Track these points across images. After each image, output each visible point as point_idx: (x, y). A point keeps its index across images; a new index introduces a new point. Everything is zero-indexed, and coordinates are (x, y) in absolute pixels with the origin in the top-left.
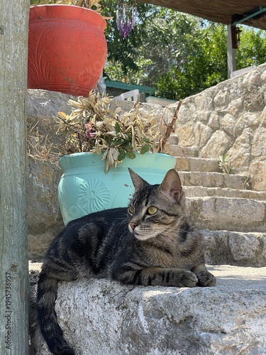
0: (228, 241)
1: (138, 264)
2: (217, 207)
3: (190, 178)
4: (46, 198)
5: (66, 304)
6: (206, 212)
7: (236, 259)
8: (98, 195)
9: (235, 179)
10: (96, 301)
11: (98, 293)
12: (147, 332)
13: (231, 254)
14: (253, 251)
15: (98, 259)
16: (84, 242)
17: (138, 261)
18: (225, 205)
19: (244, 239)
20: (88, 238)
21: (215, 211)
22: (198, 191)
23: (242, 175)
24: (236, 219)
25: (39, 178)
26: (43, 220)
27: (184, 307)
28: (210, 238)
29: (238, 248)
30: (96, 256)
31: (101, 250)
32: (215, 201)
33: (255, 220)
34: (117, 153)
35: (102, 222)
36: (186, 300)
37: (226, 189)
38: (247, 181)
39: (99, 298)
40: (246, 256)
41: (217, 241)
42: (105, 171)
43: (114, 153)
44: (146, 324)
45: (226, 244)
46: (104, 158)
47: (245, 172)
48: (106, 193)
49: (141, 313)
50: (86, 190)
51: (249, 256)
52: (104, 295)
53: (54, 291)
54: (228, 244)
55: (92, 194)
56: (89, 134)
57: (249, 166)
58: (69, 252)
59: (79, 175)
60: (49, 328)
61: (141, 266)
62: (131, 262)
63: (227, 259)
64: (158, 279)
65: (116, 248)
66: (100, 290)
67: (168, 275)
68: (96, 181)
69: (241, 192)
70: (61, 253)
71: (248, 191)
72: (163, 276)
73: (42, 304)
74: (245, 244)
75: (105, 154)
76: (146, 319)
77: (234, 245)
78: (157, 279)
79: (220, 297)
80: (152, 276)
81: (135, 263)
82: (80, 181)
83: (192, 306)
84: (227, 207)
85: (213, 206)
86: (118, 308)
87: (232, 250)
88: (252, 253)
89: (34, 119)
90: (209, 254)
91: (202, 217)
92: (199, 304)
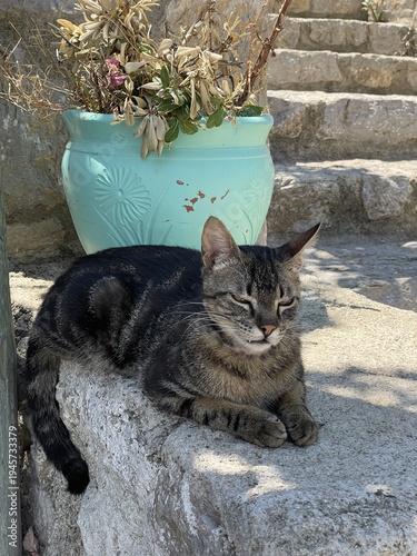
0: (361, 190)
1: (187, 390)
2: (349, 116)
3: (310, 31)
4: (45, 162)
5: (73, 402)
6: (329, 126)
7: (370, 217)
8: (129, 197)
9: (389, 32)
10: (118, 425)
11: (121, 411)
12: (194, 532)
13: (364, 210)
14: (401, 203)
15: (122, 347)
16: (99, 315)
17: (187, 384)
18: (362, 112)
19: (388, 184)
20: (105, 310)
21: (345, 122)
22: (321, 60)
23: (400, 24)
24: (379, 137)
25: (31, 126)
26: (41, 198)
27: (254, 543)
28: (330, 186)
29: (375, 200)
30: (118, 341)
31: (127, 332)
32: (347, 106)
33: (410, 136)
34: (163, 127)
35: (131, 276)
36: (259, 530)
37: (369, 56)
38: (408, 39)
39: (122, 422)
40: (388, 211)
41: (342, 191)
42: (142, 155)
43: (158, 126)
44: (194, 518)
45: (357, 193)
46: (140, 133)
47: (405, 20)
48: (145, 195)
49: (185, 495)
50: (109, 185)
51: (392, 212)
52: (130, 418)
53: (53, 368)
54: (361, 195)
55: (119, 194)
56: (113, 80)
57: (414, 8)
58: (74, 329)
59: (95, 155)
60: (46, 429)
61: (191, 393)
62: (176, 383)
63: (357, 217)
64: (220, 421)
65: (152, 336)
66: (126, 408)
67: (238, 419)
68: (127, 171)
69: (396, 62)
70: (60, 325)
71: (407, 58)
72: (229, 418)
73: (33, 390)
74: (388, 195)
75: (142, 127)
76: (192, 509)
77: (370, 196)
78: (218, 420)
79: (317, 530)
80: (210, 413)
81: (182, 388)
82: (98, 167)
83: (267, 545)
84: (366, 116)
85: (342, 114)
86: (150, 458)
87: (366, 203)
88: (399, 208)
89: (18, 14)
90: (327, 211)
91: (322, 134)
92: (280, 545)
